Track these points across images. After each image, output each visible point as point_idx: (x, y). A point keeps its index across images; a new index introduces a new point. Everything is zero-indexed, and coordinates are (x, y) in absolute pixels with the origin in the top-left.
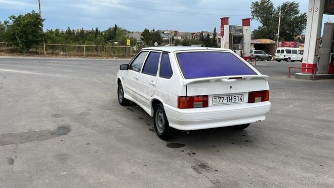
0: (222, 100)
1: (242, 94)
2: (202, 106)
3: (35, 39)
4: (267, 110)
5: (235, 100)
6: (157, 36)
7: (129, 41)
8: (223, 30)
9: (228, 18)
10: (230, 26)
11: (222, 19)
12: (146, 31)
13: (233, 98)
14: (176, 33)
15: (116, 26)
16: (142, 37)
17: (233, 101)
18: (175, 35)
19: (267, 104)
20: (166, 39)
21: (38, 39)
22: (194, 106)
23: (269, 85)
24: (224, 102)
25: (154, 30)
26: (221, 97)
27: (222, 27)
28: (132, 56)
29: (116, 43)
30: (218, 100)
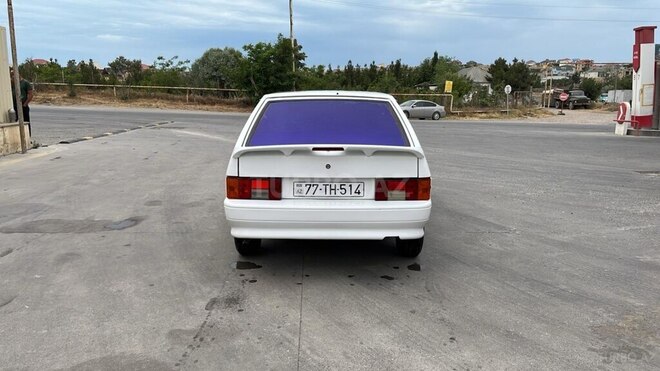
0: (313, 189)
1: (361, 181)
2: (267, 197)
4: (424, 216)
5: (343, 191)
6: (520, 72)
7: (449, 85)
8: (639, 55)
9: (652, 29)
10: (656, 45)
11: (638, 31)
12: (501, 63)
13: (338, 187)
14: (587, 65)
15: (436, 54)
16: (490, 75)
17: (338, 193)
18: (584, 70)
19: (424, 205)
20: (560, 78)
21: (285, 84)
22: (253, 196)
23: (430, 169)
24: (318, 193)
25: (515, 60)
26: (312, 183)
27: (637, 48)
28: (453, 114)
29: (432, 88)
30: (305, 189)
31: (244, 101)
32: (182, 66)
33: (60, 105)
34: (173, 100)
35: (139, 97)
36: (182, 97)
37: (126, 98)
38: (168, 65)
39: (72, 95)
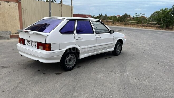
1: (36, 42)
3: (171, 21)
13: (33, 43)
17: (33, 45)
24: (30, 44)
26: (29, 41)
31: (159, 26)
32: (143, 16)
33: (110, 25)
34: (138, 25)
35: (129, 24)
36: (140, 24)
37: (125, 24)
38: (138, 16)
39: (113, 23)
